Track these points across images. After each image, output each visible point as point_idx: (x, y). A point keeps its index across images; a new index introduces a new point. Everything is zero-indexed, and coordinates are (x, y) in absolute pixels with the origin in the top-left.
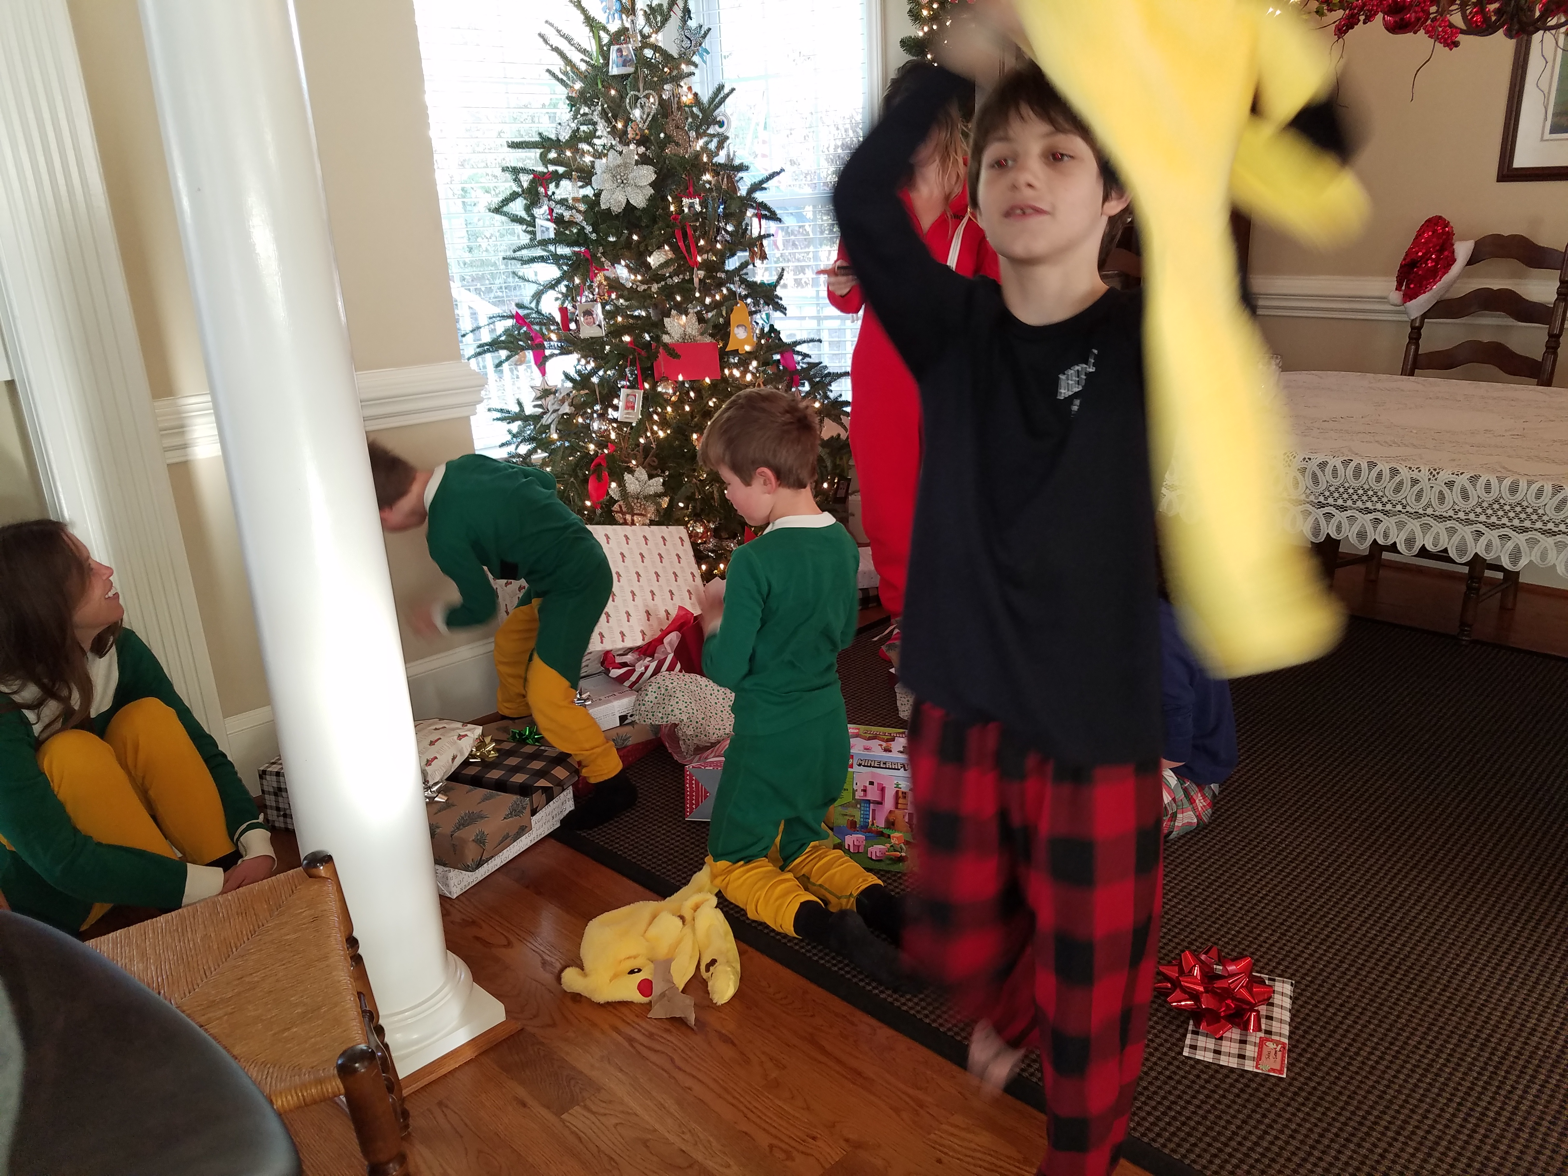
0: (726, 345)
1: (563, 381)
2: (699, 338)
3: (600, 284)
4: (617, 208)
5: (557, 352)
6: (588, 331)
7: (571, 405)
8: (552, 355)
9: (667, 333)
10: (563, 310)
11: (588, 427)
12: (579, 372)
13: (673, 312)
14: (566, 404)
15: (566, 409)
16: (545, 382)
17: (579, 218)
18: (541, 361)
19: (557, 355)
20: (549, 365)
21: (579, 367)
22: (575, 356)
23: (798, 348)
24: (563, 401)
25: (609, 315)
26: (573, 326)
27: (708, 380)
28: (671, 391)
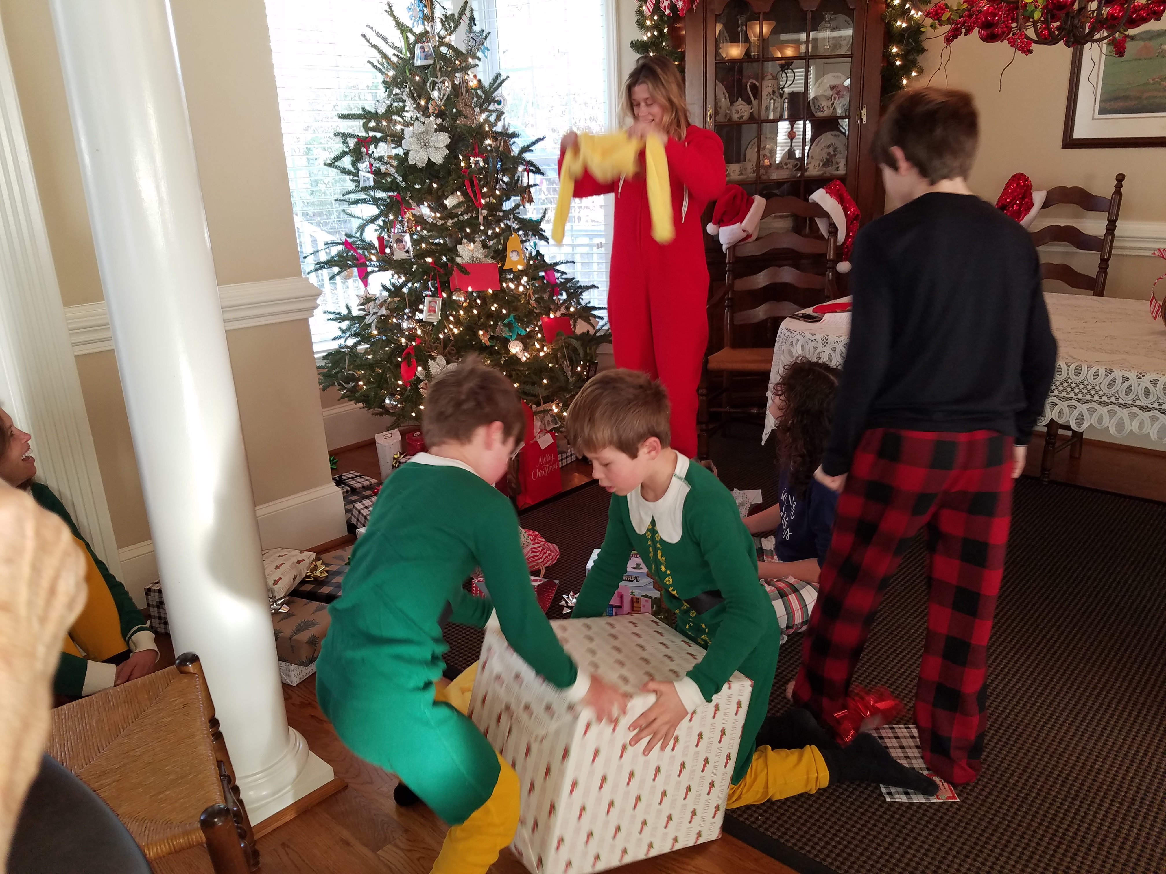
0: (503, 265)
1: (381, 291)
2: (483, 259)
3: (409, 220)
4: (421, 165)
5: (377, 269)
6: (399, 255)
7: (387, 309)
8: (373, 272)
9: (459, 256)
10: (380, 239)
11: (400, 325)
12: (393, 285)
13: (464, 241)
14: (384, 308)
15: (383, 312)
16: (367, 291)
17: (392, 171)
18: (364, 276)
19: (376, 271)
20: (371, 278)
21: (393, 281)
22: (390, 272)
23: (558, 268)
24: (381, 306)
25: (415, 243)
26: (388, 250)
27: (490, 291)
28: (462, 299)
